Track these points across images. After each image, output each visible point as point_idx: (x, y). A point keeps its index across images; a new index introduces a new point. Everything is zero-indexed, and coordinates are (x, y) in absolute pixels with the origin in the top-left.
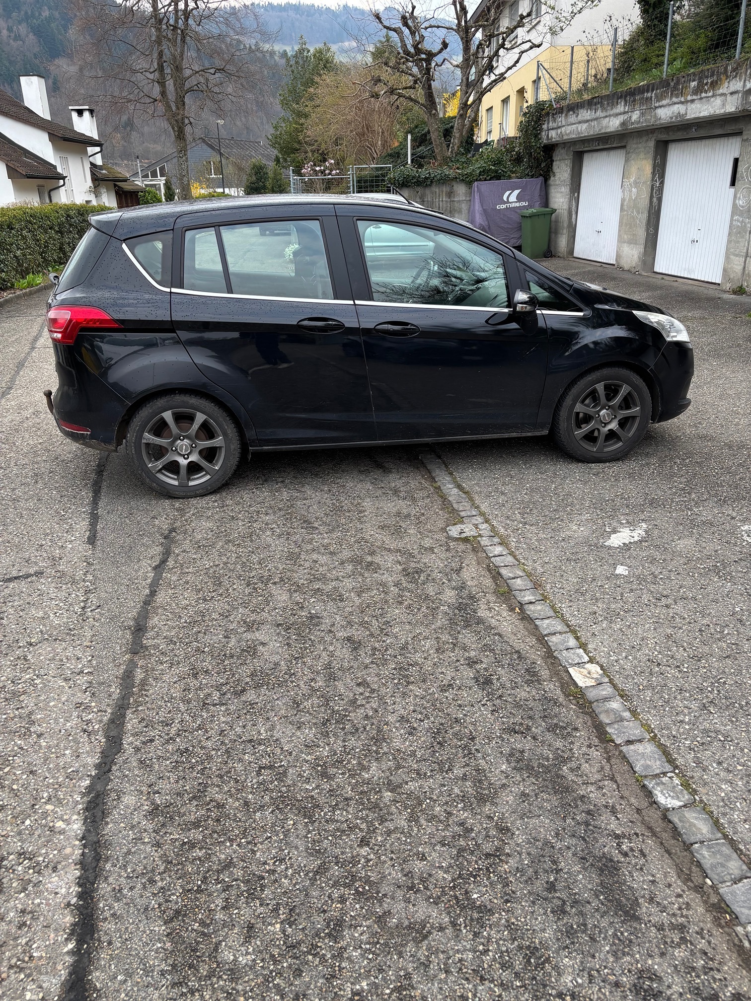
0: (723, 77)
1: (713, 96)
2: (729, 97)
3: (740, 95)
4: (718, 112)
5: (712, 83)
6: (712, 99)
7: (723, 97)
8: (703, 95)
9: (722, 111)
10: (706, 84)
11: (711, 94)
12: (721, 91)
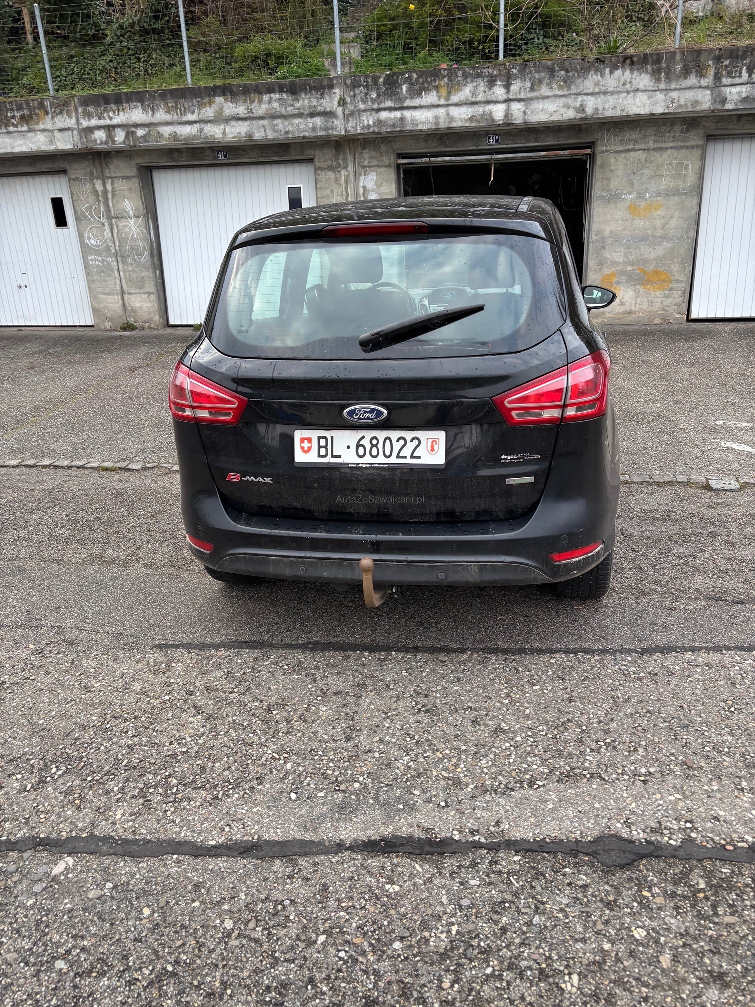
0: (41, 113)
1: (30, 131)
2: (57, 134)
3: (76, 133)
4: (44, 148)
5: (23, 117)
6: (30, 135)
7: (46, 134)
8: (12, 129)
9: (52, 148)
10: (14, 117)
11: (25, 128)
12: (41, 126)
